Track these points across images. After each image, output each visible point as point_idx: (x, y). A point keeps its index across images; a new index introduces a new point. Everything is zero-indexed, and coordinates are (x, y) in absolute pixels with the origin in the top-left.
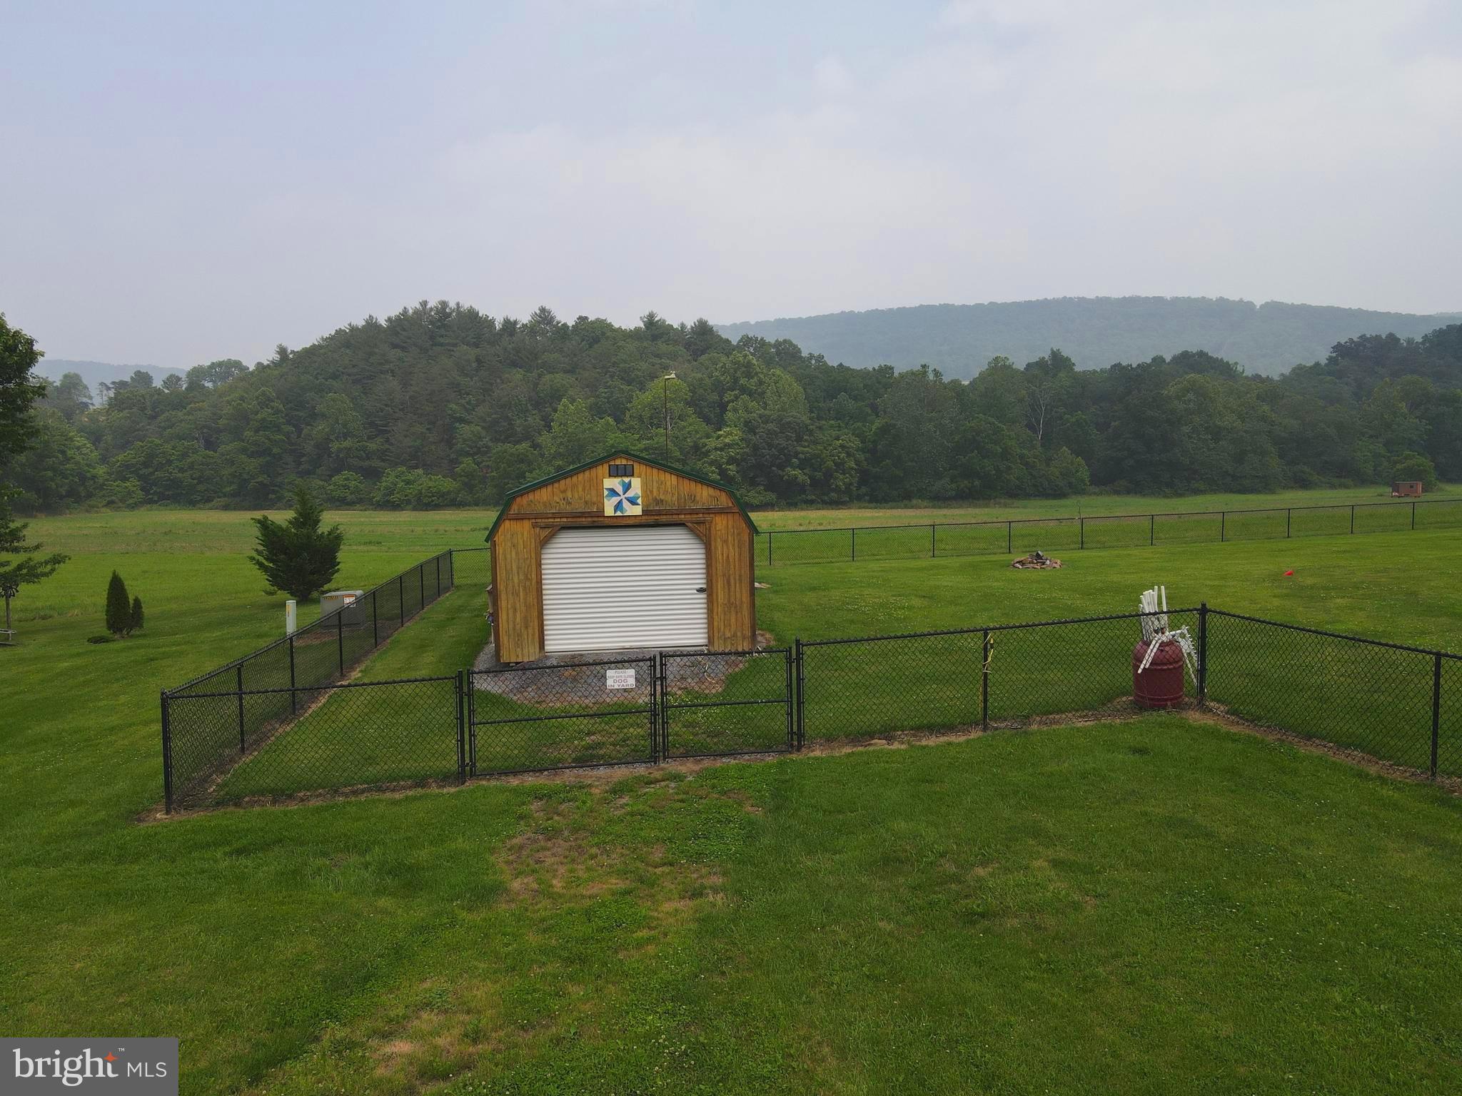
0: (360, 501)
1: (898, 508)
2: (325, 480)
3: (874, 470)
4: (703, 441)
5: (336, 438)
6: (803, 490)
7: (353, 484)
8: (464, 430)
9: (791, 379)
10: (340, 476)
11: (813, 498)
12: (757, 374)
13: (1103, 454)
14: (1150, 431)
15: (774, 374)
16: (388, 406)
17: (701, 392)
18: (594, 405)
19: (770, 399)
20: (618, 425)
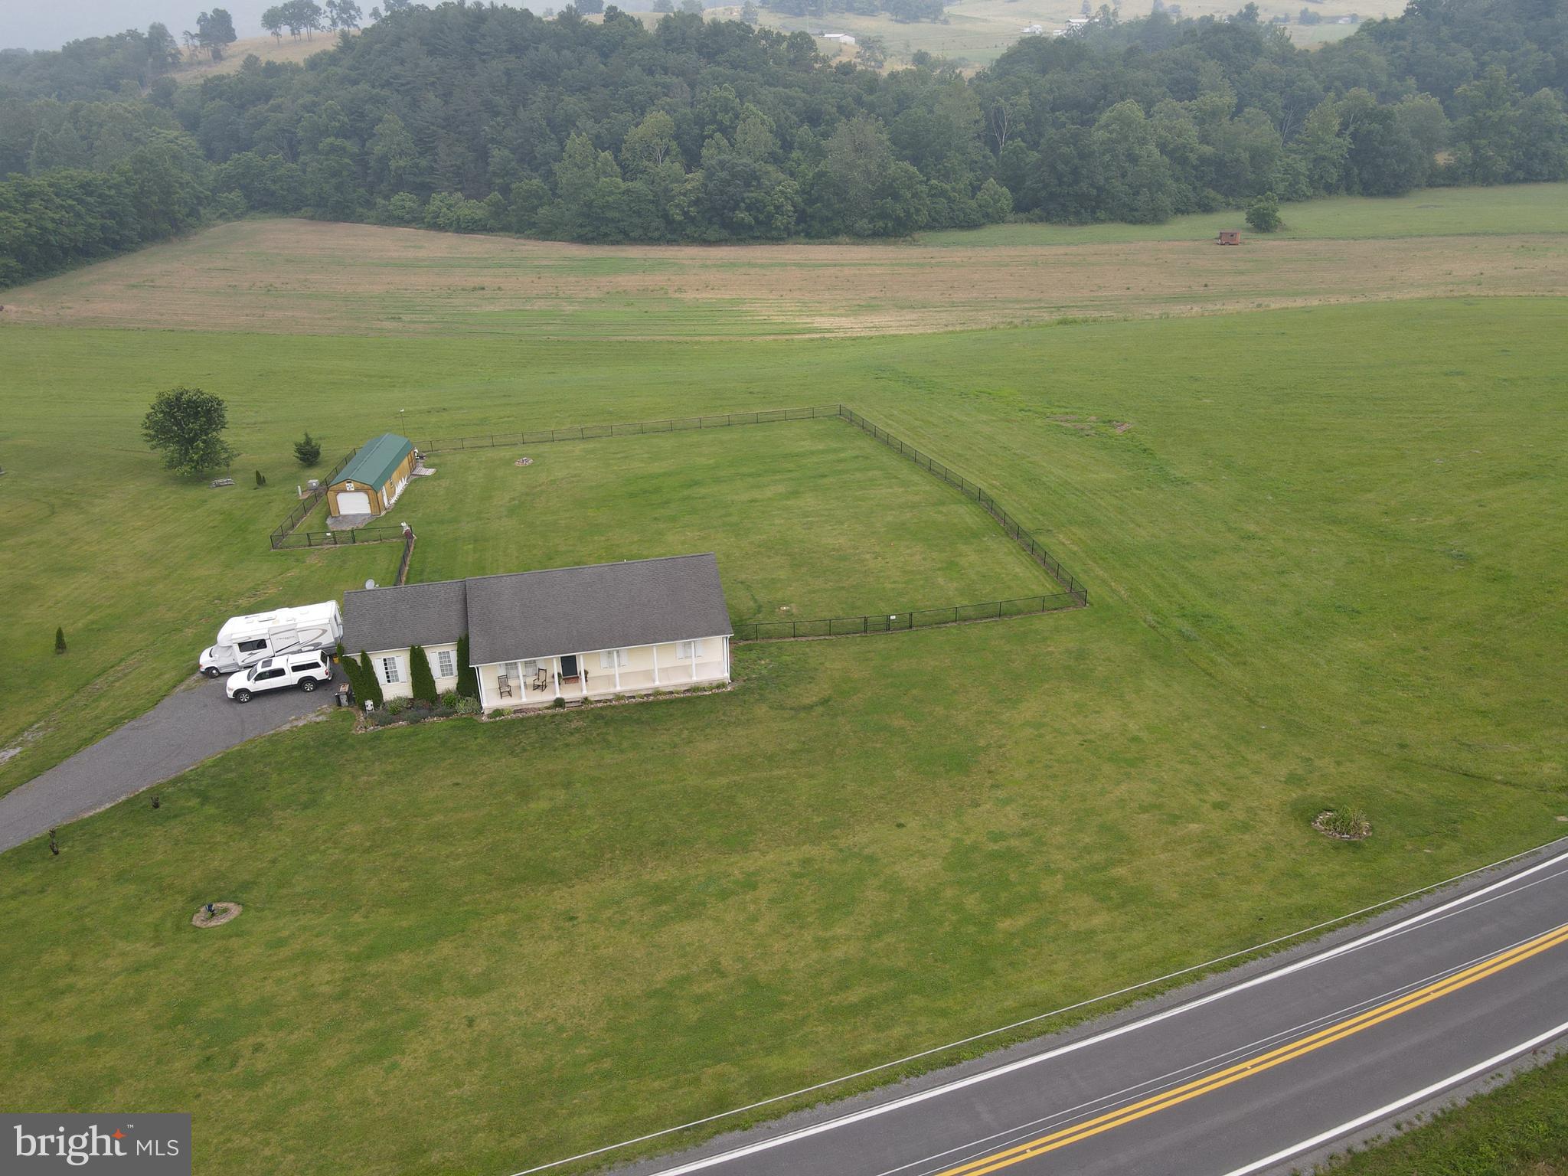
0: (415, 220)
1: (825, 244)
2: (387, 197)
3: (809, 210)
4: (670, 186)
5: (393, 156)
6: (751, 228)
7: (408, 204)
8: (496, 152)
9: (761, 113)
10: (397, 197)
11: (759, 234)
12: (732, 109)
13: (1028, 183)
14: (1060, 167)
15: (747, 109)
16: (433, 124)
17: (684, 126)
18: (598, 137)
19: (739, 136)
20: (616, 157)
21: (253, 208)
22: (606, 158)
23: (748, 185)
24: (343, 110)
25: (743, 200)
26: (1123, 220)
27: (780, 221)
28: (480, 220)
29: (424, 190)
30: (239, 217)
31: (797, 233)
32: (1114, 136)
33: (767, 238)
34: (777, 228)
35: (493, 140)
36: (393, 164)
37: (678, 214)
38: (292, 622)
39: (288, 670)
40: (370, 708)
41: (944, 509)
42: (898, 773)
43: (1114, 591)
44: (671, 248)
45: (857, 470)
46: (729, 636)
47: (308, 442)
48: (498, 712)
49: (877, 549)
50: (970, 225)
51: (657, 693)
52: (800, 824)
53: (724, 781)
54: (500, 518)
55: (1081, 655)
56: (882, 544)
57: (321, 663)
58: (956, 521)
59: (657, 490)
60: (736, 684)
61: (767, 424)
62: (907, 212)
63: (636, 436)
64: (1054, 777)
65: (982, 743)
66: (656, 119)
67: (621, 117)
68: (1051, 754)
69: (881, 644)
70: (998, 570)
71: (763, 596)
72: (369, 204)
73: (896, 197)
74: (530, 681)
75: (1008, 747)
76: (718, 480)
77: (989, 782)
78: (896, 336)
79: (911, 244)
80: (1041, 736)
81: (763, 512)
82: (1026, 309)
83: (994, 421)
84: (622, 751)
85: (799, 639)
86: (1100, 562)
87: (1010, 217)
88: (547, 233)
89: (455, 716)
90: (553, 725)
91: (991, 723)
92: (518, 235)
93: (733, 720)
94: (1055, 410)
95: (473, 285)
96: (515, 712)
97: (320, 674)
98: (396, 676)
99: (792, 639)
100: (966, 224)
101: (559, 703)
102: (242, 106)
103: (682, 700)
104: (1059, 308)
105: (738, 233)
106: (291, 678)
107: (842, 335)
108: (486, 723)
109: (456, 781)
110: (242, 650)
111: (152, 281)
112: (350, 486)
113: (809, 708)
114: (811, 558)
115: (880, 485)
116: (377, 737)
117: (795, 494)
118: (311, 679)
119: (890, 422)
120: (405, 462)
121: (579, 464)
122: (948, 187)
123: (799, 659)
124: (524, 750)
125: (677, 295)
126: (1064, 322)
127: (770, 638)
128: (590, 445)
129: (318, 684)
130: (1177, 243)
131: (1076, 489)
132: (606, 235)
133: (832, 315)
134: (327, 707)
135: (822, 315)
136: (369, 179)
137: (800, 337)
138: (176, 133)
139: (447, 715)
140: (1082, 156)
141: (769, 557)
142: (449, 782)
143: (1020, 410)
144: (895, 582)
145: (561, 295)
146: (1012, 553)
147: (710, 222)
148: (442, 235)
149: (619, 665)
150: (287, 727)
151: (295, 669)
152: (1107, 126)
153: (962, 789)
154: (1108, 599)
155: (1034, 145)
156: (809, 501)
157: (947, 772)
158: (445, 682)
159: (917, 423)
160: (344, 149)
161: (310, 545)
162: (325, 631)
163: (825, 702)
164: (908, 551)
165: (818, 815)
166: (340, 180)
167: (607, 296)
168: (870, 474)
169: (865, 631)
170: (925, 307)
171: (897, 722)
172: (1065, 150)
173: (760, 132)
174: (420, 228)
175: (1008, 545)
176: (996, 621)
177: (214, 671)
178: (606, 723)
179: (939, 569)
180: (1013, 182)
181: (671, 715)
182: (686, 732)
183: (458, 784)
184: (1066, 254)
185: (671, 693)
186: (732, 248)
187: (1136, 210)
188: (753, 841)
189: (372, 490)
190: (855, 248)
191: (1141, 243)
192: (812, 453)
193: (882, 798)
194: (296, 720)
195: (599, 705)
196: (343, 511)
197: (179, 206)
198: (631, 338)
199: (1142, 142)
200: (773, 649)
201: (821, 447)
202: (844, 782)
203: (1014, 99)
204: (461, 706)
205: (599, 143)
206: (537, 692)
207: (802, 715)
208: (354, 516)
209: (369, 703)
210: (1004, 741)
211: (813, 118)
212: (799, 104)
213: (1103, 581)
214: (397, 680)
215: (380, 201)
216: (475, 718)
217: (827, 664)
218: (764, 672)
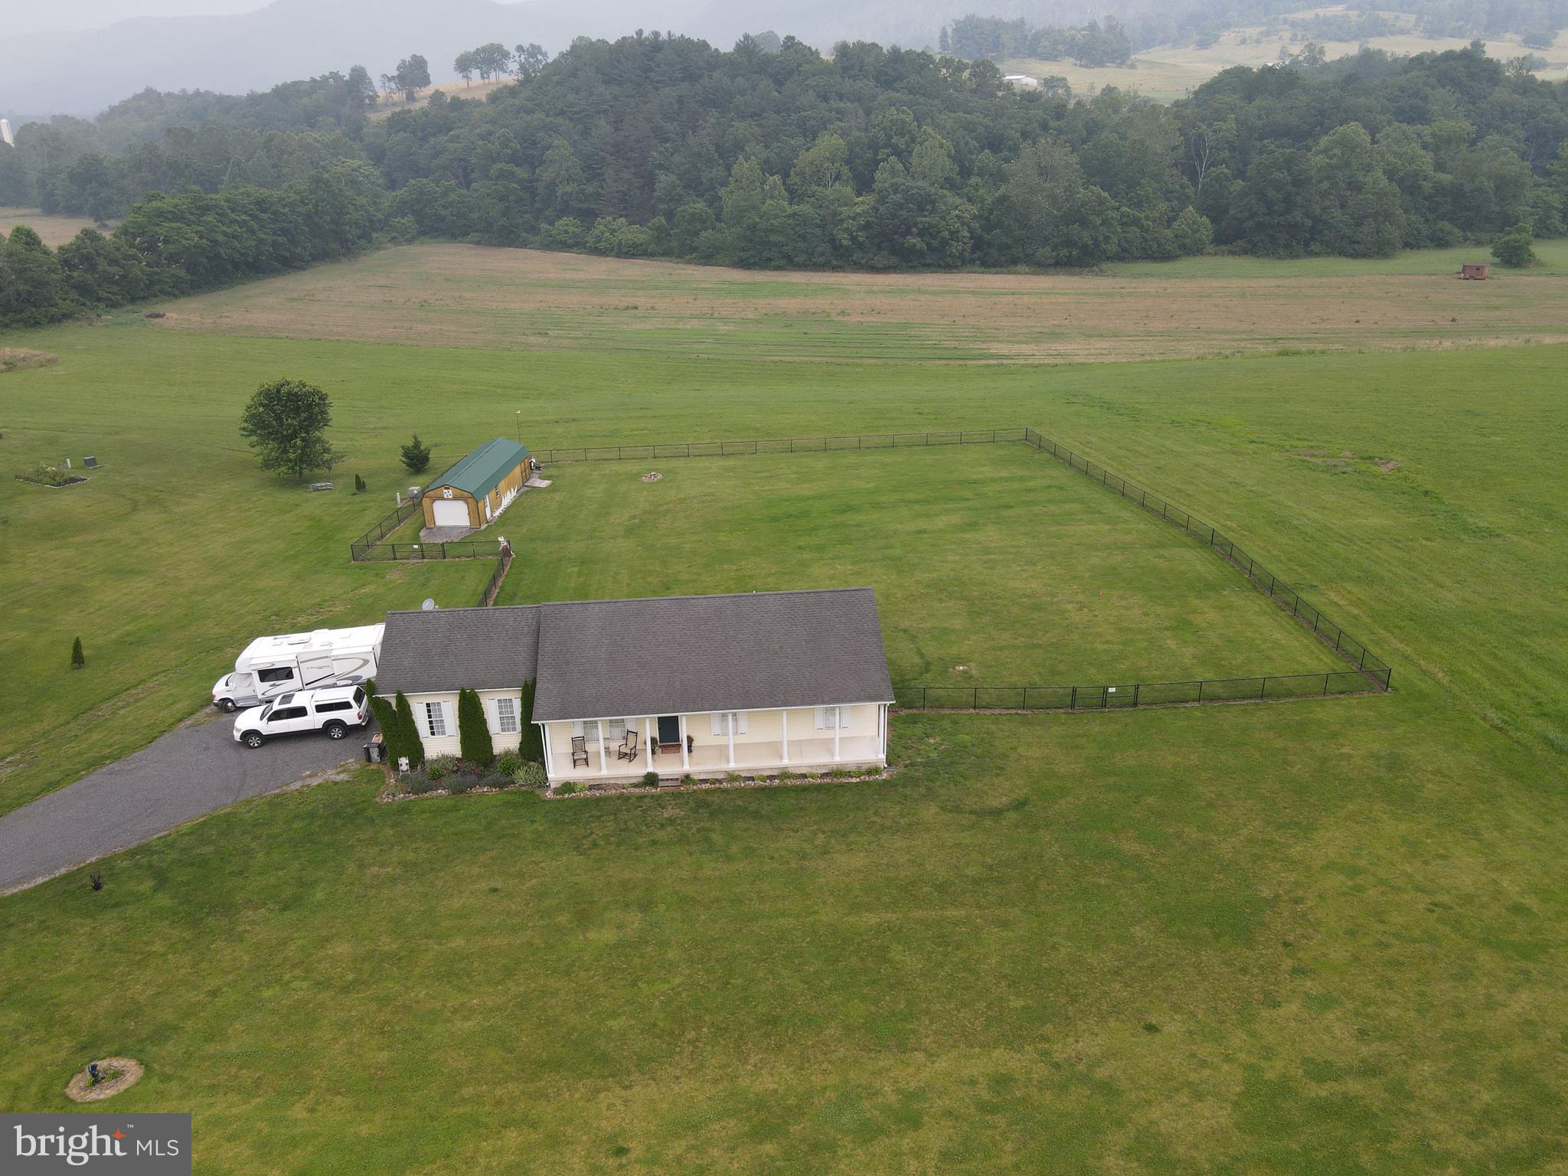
0: (577, 245)
1: (1002, 273)
2: (552, 223)
3: (987, 237)
4: (840, 209)
5: (561, 182)
6: (922, 254)
7: (572, 229)
8: (663, 178)
9: (939, 137)
10: (561, 222)
11: (930, 262)
12: (909, 132)
13: (1232, 212)
14: (1271, 193)
15: (925, 132)
16: (602, 151)
17: (857, 149)
18: (766, 162)
19: (914, 160)
20: (784, 183)
21: (423, 233)
22: (775, 182)
23: (921, 209)
24: (515, 138)
25: (916, 224)
26: (1342, 253)
27: (956, 248)
28: (641, 244)
29: (588, 216)
30: (410, 241)
31: (972, 261)
32: (1334, 161)
33: (940, 266)
34: (952, 255)
35: (661, 167)
36: (560, 191)
37: (845, 239)
38: (328, 647)
39: (311, 710)
40: (404, 767)
41: (1166, 553)
42: (1138, 931)
43: (1425, 672)
44: (835, 274)
45: (1049, 501)
46: (888, 703)
47: (417, 445)
48: (568, 787)
49: (1081, 598)
50: (1166, 257)
51: (785, 775)
52: (989, 1007)
53: (872, 919)
54: (614, 538)
55: (1395, 764)
56: (1087, 593)
57: (353, 703)
58: (1183, 568)
59: (805, 514)
60: (894, 770)
61: (938, 447)
62: (1095, 240)
63: (784, 454)
64: (1396, 964)
65: (1266, 892)
66: (829, 142)
67: (792, 142)
68: (1383, 922)
69: (1096, 725)
70: (1249, 634)
71: (932, 650)
72: (534, 230)
73: (1084, 223)
74: (614, 746)
75: (1310, 904)
76: (877, 506)
77: (1288, 963)
78: (1082, 364)
79: (1097, 275)
80: (1360, 889)
81: (933, 546)
82: (1236, 340)
83: (1219, 453)
84: (729, 859)
85: (982, 712)
86: (1397, 631)
87: (1210, 249)
88: (708, 257)
89: (511, 788)
90: (638, 812)
91: (1274, 858)
92: (678, 260)
93: (888, 823)
94: (1293, 442)
95: (626, 305)
96: (591, 788)
97: (350, 716)
98: (443, 727)
99: (972, 711)
100: (1161, 255)
101: (651, 779)
102: (424, 139)
103: (818, 788)
104: (1275, 340)
105: (908, 261)
106: (315, 720)
107: (1022, 362)
108: (550, 801)
109: (493, 884)
110: (262, 679)
111: (313, 296)
112: (448, 493)
113: (997, 813)
114: (995, 605)
115: (1080, 520)
116: (404, 809)
117: (973, 526)
118: (338, 723)
119: (1088, 450)
120: (517, 470)
121: (714, 483)
122: (1142, 215)
123: (982, 740)
124: (595, 845)
125: (840, 318)
126: (1285, 353)
127: (942, 707)
128: (731, 462)
129: (349, 730)
130: (1410, 277)
131: (1341, 536)
132: (769, 260)
133: (1010, 342)
134: (353, 762)
135: (999, 341)
136: (536, 206)
137: (974, 362)
138: (360, 163)
139: (501, 786)
140: (1297, 183)
141: (940, 600)
142: (484, 885)
143: (1251, 442)
144: (1107, 642)
145: (716, 315)
146: (1265, 613)
147: (879, 247)
148: (602, 259)
149: (736, 733)
150: (297, 785)
151: (321, 708)
152: (1325, 151)
153: (1244, 970)
154: (1419, 683)
155: (1240, 174)
156: (991, 535)
157: (1217, 937)
158: (505, 740)
159: (1122, 452)
160: (513, 174)
161: (395, 559)
162: (366, 662)
163: (1020, 805)
164: (1123, 603)
165: (1017, 995)
166: (507, 204)
167: (765, 317)
168: (1067, 507)
169: (1073, 707)
170: (1117, 336)
171: (1130, 847)
172: (1278, 175)
173: (938, 156)
174: (580, 253)
175: (1258, 602)
176: (1258, 704)
177: (230, 704)
178: (711, 814)
179: (1166, 629)
180: (1215, 210)
181: (801, 809)
182: (821, 836)
183: (495, 890)
184: (1278, 286)
185: (804, 776)
186: (901, 276)
187: (1358, 242)
188: (914, 1031)
189: (472, 499)
190: (1035, 278)
191: (1365, 277)
192: (993, 480)
193: (1116, 973)
194: (311, 776)
195: (707, 786)
196: (439, 523)
197: (351, 227)
198: (787, 359)
199: (1368, 168)
200: (946, 724)
201: (1004, 474)
202: (1056, 939)
203: (1217, 125)
204: (520, 775)
205: (768, 168)
206: (624, 762)
207: (988, 823)
208: (452, 528)
209: (404, 762)
210: (1300, 893)
211: (995, 144)
212: (981, 129)
213: (1406, 658)
214: (443, 733)
215: (544, 226)
216: (538, 792)
217: (1021, 750)
218: (934, 755)
